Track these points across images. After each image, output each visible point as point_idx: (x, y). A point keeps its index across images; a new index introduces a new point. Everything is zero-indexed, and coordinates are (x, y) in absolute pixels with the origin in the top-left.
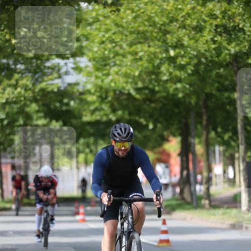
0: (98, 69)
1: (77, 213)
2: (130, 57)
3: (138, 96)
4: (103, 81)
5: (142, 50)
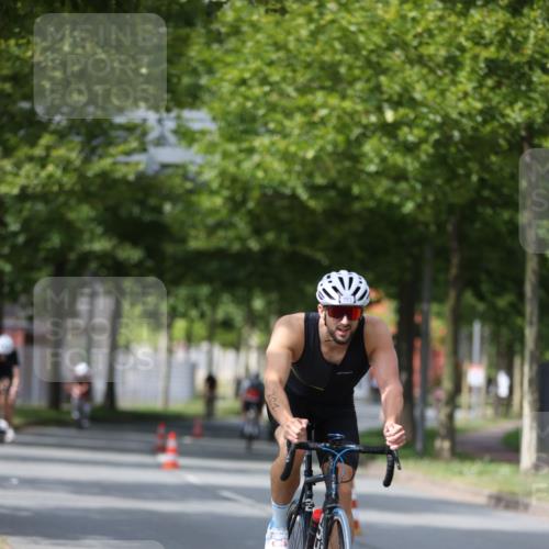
0: (231, 139)
1: (163, 449)
2: (299, 118)
3: (312, 204)
4: (238, 164)
5: (326, 103)
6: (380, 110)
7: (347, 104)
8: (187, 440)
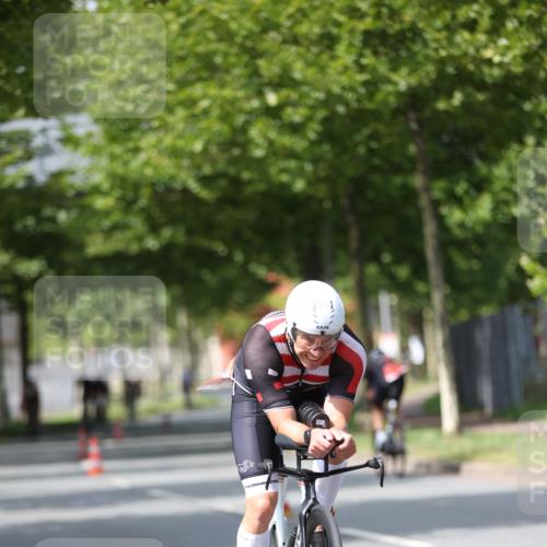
0: (113, 139)
1: (84, 456)
2: (181, 113)
3: (205, 194)
4: (126, 164)
5: (206, 94)
6: (260, 94)
7: (228, 93)
8: (110, 444)
